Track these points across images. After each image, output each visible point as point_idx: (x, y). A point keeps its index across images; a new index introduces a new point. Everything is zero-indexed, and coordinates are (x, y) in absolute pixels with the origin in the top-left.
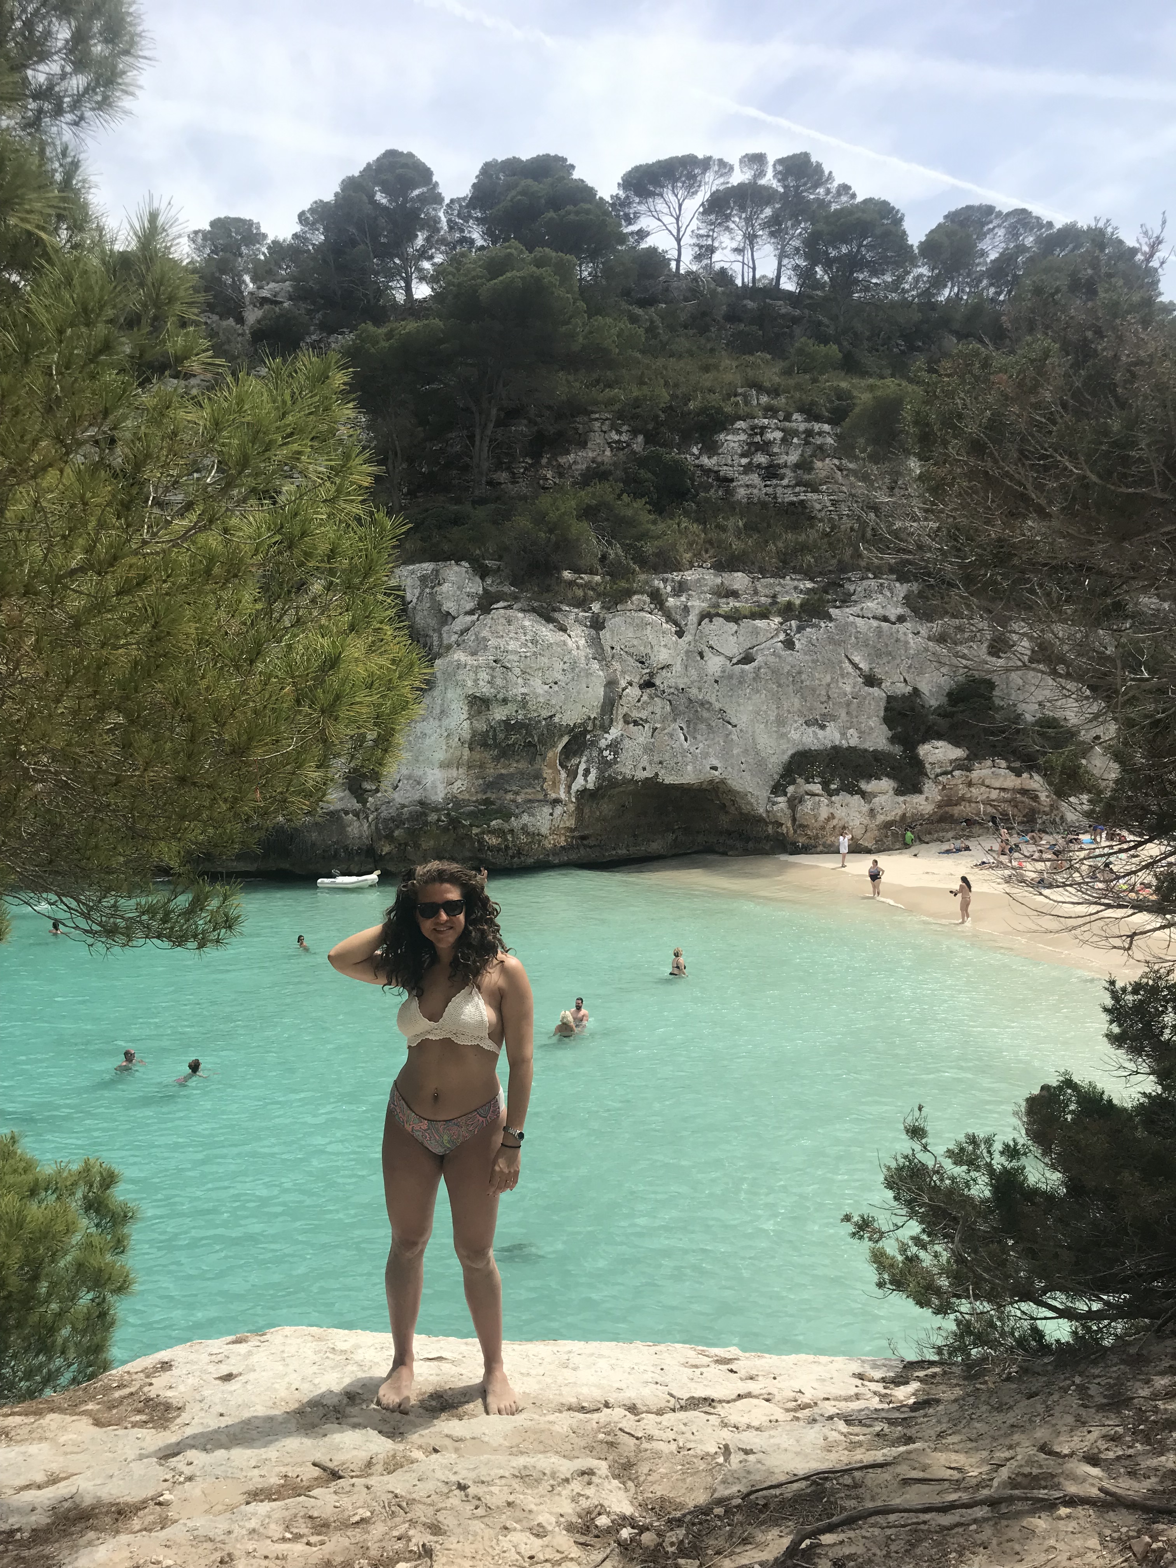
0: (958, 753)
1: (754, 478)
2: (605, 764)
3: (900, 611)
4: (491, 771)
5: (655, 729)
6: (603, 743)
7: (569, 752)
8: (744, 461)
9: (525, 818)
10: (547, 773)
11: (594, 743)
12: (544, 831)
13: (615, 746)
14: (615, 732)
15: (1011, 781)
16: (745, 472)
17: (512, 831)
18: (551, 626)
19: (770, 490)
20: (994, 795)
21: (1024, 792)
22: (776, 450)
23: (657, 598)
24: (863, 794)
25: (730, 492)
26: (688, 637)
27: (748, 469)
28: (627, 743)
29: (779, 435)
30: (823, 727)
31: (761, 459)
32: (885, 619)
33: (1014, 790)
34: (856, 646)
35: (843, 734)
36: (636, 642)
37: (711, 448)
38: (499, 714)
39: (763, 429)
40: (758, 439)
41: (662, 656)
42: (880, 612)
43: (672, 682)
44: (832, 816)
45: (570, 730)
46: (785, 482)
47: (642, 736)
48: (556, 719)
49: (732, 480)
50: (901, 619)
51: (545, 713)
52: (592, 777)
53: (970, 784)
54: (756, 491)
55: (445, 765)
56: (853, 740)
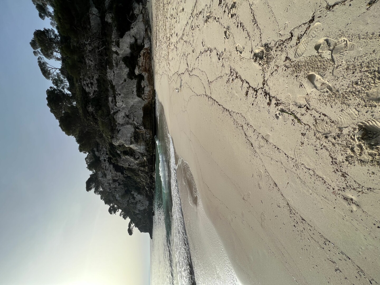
0: (137, 67)
1: (93, 87)
2: (140, 125)
3: (112, 72)
4: (142, 139)
5: (135, 117)
6: (137, 124)
7: (138, 129)
8: (91, 88)
9: (148, 138)
10: (142, 132)
11: (137, 126)
12: (149, 136)
13: (138, 123)
14: (135, 123)
15: (142, 58)
16: (93, 88)
17: (149, 140)
18: (120, 132)
19: (95, 84)
20: (144, 61)
21: (144, 55)
22: (87, 83)
23: (115, 113)
24: (144, 87)
25: (97, 91)
26: (120, 109)
27: (92, 87)
28: (137, 121)
29: (85, 82)
30: (133, 91)
31: (90, 85)
32: (114, 75)
33: (143, 57)
34: (119, 82)
35: (134, 88)
36: (121, 118)
37: (89, 93)
38: (133, 140)
39: (84, 84)
40: (86, 85)
41: (123, 114)
42: (113, 76)
43: (128, 112)
44: (148, 93)
45: (135, 129)
46: (93, 82)
47: (136, 119)
48: (134, 132)
49: (94, 90)
50: (114, 72)
51: (133, 134)
52: (142, 127)
53: (143, 66)
54: (96, 87)
55: (141, 146)
56: (135, 86)
